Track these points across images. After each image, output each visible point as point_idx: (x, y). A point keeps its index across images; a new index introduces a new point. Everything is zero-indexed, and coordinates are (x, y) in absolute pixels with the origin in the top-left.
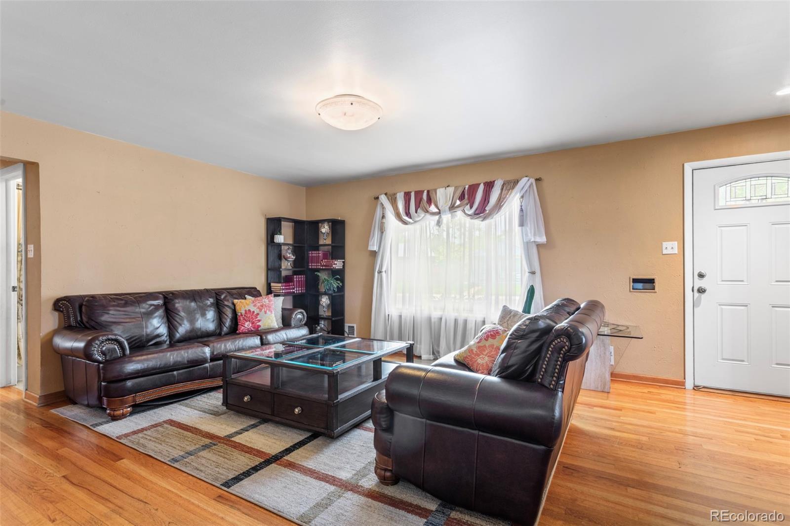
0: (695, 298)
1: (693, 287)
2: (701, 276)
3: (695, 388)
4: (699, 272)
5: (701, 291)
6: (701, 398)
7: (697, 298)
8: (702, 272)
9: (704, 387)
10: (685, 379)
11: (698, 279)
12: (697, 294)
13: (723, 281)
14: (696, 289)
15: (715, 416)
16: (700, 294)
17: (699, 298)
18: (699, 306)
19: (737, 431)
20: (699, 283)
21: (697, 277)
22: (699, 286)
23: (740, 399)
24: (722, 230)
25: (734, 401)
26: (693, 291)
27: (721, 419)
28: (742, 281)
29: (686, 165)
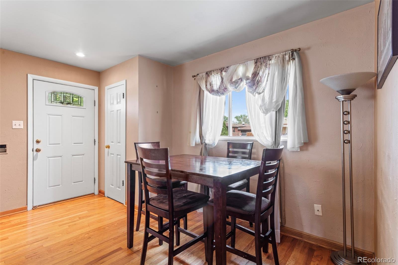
0: (34, 155)
1: (33, 149)
2: (38, 142)
3: (34, 208)
4: (37, 140)
5: (38, 151)
6: (37, 213)
7: (35, 155)
8: (39, 140)
9: (39, 206)
10: (27, 205)
11: (37, 144)
12: (35, 153)
13: (50, 144)
14: (35, 150)
15: (47, 222)
16: (37, 152)
17: (37, 155)
18: (36, 160)
19: (60, 226)
20: (37, 146)
21: (36, 143)
22: (37, 148)
23: (58, 206)
24: (49, 117)
25: (55, 208)
26: (33, 151)
27: (51, 222)
28: (59, 144)
29: (29, 75)
